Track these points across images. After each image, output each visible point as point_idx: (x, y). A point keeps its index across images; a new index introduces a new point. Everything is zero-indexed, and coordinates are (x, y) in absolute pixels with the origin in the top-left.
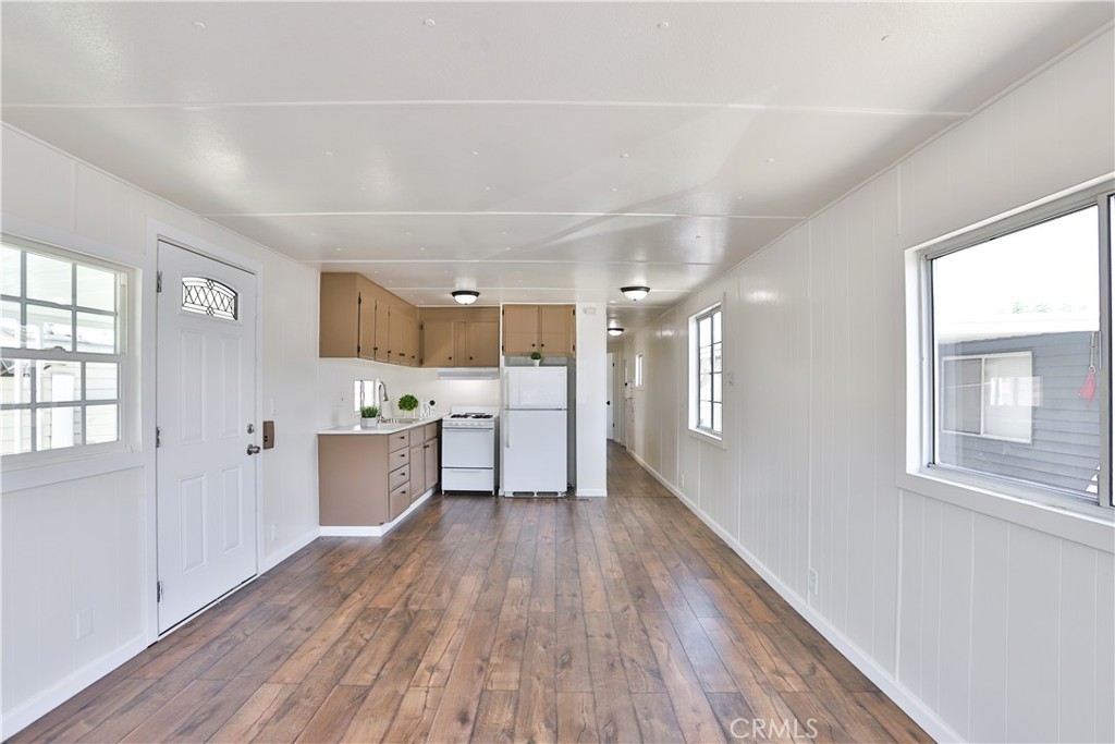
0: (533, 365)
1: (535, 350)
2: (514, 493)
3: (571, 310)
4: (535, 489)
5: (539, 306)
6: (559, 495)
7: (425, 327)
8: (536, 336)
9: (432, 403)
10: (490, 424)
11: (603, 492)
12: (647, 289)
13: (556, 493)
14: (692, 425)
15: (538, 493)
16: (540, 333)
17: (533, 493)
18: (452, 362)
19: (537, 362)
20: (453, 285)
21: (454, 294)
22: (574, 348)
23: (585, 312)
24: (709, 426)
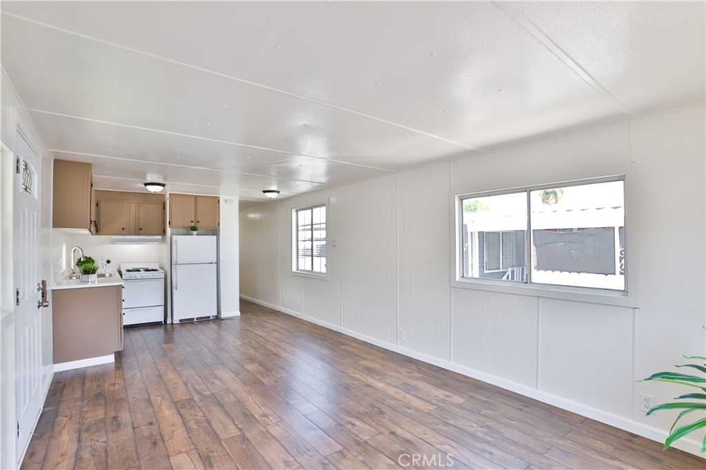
0: (192, 235)
1: (193, 224)
2: (180, 321)
3: (217, 200)
4: (195, 316)
5: (196, 196)
6: (211, 318)
7: (102, 205)
8: (193, 216)
9: (108, 262)
10: (160, 274)
11: (238, 313)
12: (278, 192)
13: (209, 317)
14: (294, 269)
15: (197, 319)
16: (196, 214)
17: (193, 319)
18: (124, 231)
19: (195, 232)
20: (145, 178)
21: (146, 184)
22: (219, 224)
23: (226, 201)
24: (310, 269)
